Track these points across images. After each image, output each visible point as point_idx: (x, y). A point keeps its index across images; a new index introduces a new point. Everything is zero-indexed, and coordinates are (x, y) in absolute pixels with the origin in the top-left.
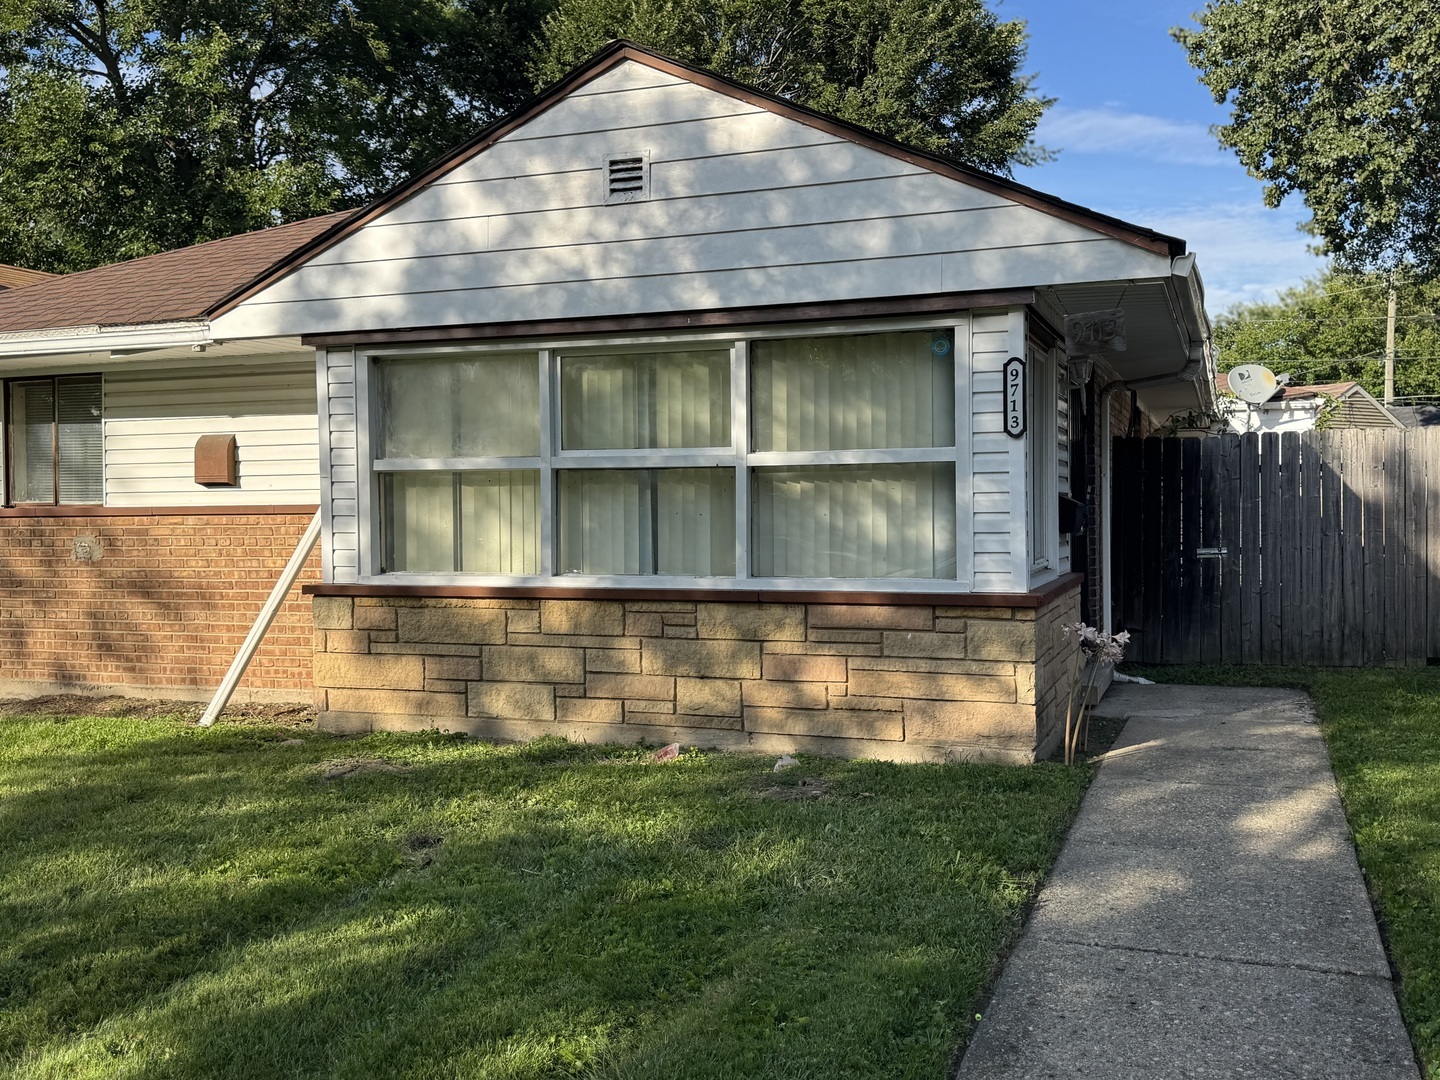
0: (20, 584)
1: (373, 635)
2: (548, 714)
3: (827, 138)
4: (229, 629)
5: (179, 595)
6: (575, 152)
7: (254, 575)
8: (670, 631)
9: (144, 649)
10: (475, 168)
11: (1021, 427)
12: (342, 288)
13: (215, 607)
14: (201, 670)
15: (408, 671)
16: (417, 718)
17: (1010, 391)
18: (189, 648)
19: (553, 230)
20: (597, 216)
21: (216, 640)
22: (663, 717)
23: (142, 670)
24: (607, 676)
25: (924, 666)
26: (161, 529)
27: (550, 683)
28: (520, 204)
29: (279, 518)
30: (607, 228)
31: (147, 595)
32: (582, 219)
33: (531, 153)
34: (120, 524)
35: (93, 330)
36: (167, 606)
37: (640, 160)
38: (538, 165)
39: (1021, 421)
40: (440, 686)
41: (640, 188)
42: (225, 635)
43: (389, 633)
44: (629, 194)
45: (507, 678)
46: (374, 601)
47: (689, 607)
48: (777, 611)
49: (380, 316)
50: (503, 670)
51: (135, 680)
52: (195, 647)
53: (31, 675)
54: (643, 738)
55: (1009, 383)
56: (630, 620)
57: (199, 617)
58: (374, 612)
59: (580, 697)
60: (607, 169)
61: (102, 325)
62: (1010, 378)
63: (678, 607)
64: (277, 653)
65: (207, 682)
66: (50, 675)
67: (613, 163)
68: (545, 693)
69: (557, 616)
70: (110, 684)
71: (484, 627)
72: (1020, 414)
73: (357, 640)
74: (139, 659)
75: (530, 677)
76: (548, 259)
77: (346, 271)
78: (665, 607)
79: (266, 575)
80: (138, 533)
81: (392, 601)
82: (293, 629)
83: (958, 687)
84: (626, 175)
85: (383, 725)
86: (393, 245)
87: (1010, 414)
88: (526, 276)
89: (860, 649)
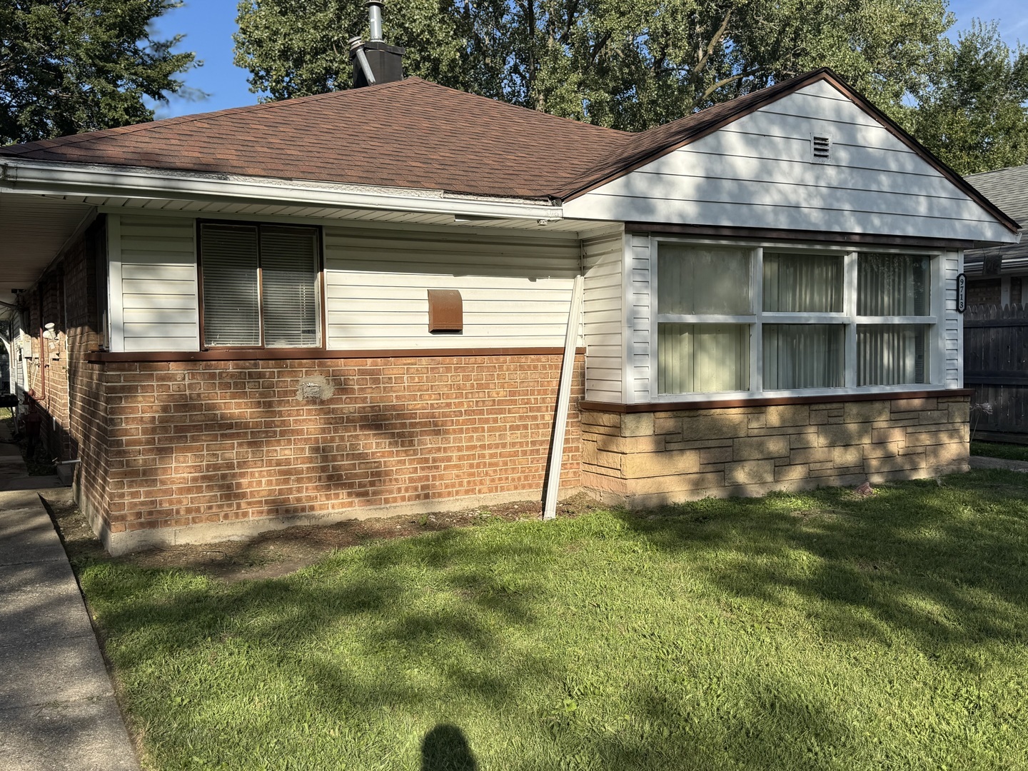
0: (230, 426)
1: (668, 438)
2: (769, 478)
3: (906, 149)
4: (460, 449)
5: (413, 425)
6: (796, 128)
7: (481, 404)
8: (832, 420)
9: (378, 474)
10: (742, 125)
11: (963, 308)
12: (657, 192)
13: (447, 432)
14: (434, 486)
15: (689, 462)
16: (695, 491)
17: (960, 289)
18: (423, 469)
19: (784, 174)
20: (805, 170)
21: (449, 459)
22: (828, 471)
23: (375, 493)
24: (801, 450)
25: (933, 428)
26: (394, 369)
27: (772, 459)
28: (767, 154)
29: (502, 358)
30: (809, 178)
31: (378, 427)
32: (798, 168)
33: (772, 122)
34: (352, 366)
35: (437, 195)
36: (401, 435)
37: (826, 140)
38: (776, 131)
39: (964, 305)
40: (710, 468)
41: (826, 156)
42: (455, 454)
43: (678, 435)
44: (821, 159)
45: (748, 458)
46: (669, 414)
47: (841, 405)
48: (878, 405)
49: (681, 215)
50: (745, 454)
51: (369, 502)
52: (428, 467)
53: (245, 514)
54: (818, 485)
55: (960, 286)
56: (812, 416)
57: (429, 442)
58: (667, 422)
59: (787, 465)
60: (813, 141)
61: (446, 192)
62: (960, 283)
63: (835, 406)
64: (501, 464)
65: (440, 495)
66: (269, 512)
67: (815, 138)
68: (768, 466)
69: (773, 416)
70: (341, 510)
71: (735, 427)
72: (963, 301)
73: (657, 443)
74: (372, 484)
75: (760, 456)
76: (780, 191)
77: (660, 180)
78: (829, 406)
79: (491, 403)
80: (371, 373)
81: (679, 413)
82: (513, 445)
83: (944, 438)
84: (821, 147)
85: (673, 500)
86: (693, 167)
87: (960, 301)
88: (767, 200)
89: (911, 422)
